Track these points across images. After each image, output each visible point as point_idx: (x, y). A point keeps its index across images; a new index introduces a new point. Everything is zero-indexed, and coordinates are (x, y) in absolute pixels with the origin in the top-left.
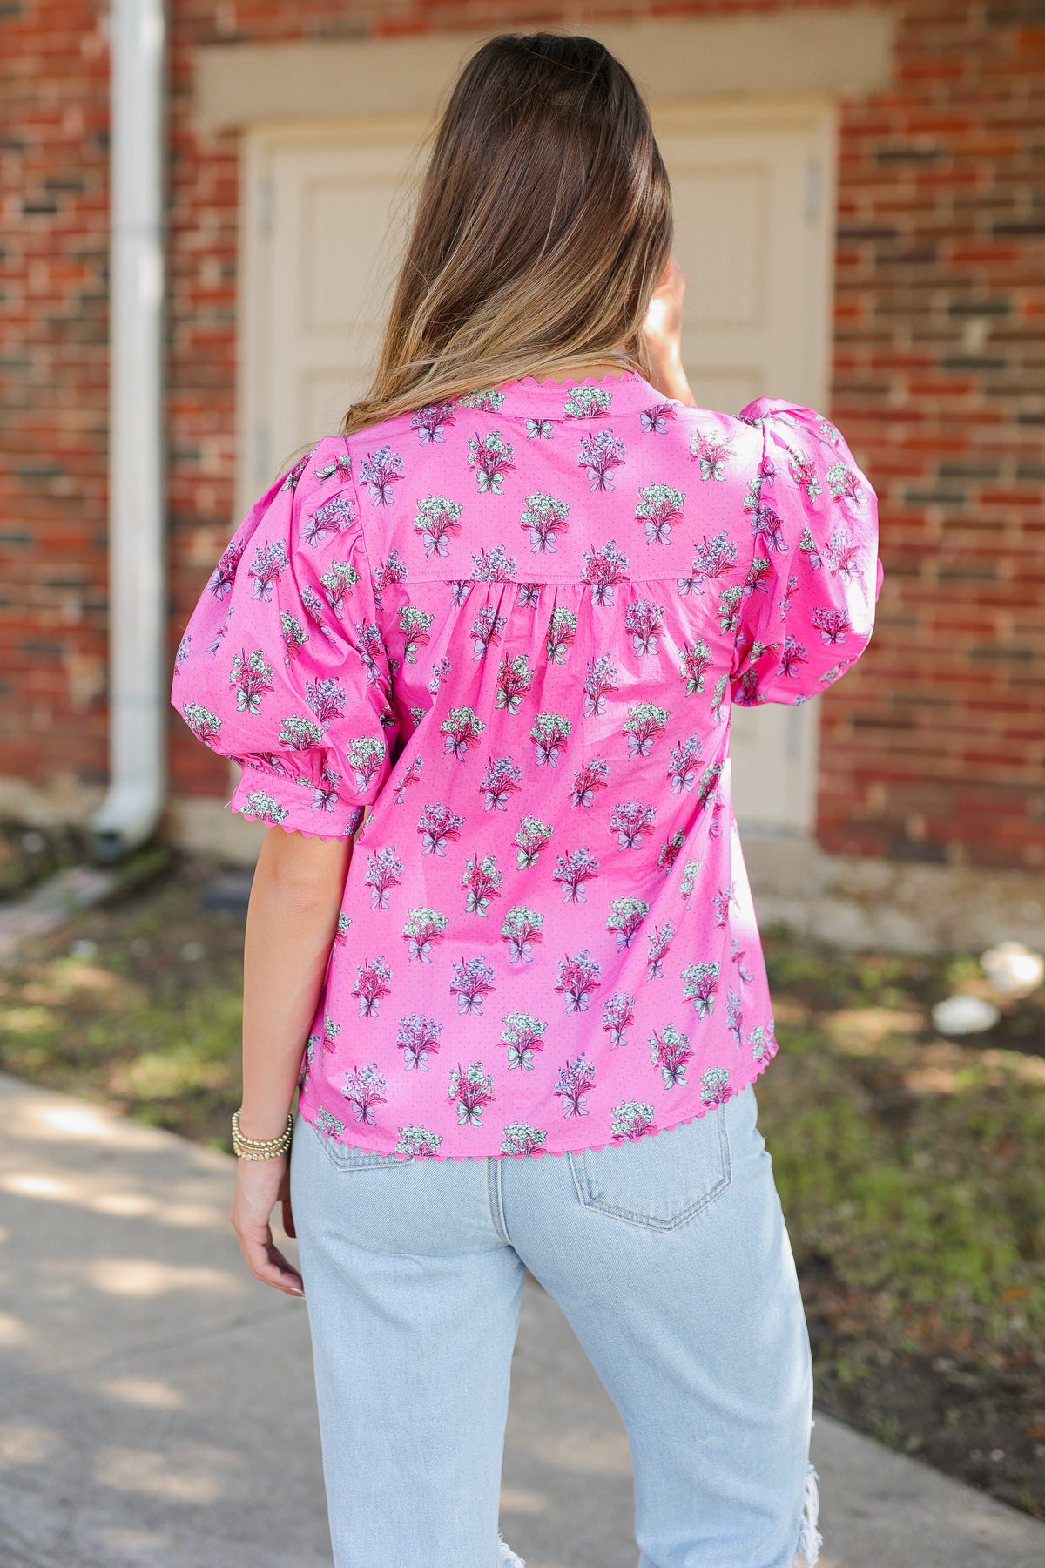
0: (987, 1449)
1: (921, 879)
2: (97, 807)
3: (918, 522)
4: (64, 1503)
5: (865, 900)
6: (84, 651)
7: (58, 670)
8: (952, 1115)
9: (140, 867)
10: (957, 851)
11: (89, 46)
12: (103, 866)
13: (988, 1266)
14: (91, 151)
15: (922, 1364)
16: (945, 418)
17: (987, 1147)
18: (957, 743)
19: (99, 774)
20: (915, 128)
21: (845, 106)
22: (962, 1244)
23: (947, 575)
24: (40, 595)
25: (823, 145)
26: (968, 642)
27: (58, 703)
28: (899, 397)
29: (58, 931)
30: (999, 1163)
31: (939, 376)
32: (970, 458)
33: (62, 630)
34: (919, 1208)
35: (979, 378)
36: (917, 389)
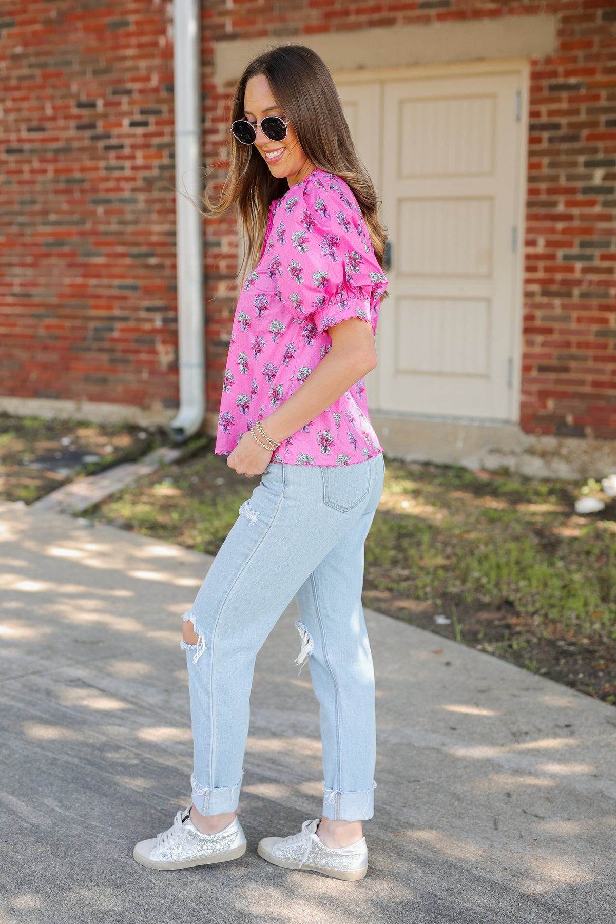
0: (576, 673)
1: (572, 444)
2: (174, 417)
3: (571, 270)
4: (166, 691)
5: (543, 455)
6: (164, 342)
7: (154, 352)
8: (576, 546)
9: (193, 446)
10: (589, 430)
11: (162, 41)
12: (176, 445)
13: (586, 604)
14: (164, 94)
15: (552, 643)
16: (583, 217)
17: (592, 558)
18: (589, 377)
19: (174, 402)
20: (568, 74)
21: (534, 63)
22: (574, 596)
23: (583, 295)
24: (143, 314)
25: (524, 83)
26: (595, 327)
27: (153, 367)
28: (561, 208)
29: (155, 472)
30: (596, 565)
31: (580, 197)
32: (595, 238)
33: (154, 331)
34: (556, 582)
35: (600, 198)
36: (569, 204)
